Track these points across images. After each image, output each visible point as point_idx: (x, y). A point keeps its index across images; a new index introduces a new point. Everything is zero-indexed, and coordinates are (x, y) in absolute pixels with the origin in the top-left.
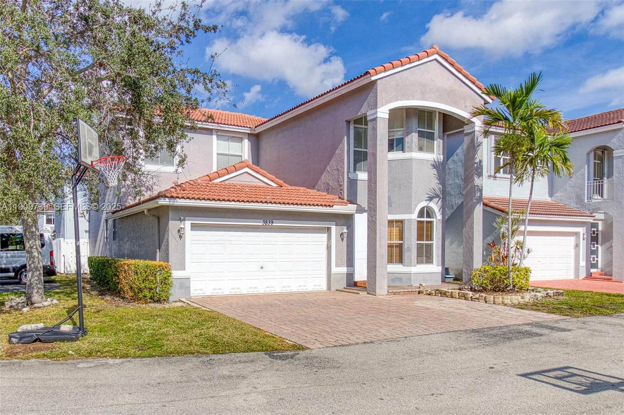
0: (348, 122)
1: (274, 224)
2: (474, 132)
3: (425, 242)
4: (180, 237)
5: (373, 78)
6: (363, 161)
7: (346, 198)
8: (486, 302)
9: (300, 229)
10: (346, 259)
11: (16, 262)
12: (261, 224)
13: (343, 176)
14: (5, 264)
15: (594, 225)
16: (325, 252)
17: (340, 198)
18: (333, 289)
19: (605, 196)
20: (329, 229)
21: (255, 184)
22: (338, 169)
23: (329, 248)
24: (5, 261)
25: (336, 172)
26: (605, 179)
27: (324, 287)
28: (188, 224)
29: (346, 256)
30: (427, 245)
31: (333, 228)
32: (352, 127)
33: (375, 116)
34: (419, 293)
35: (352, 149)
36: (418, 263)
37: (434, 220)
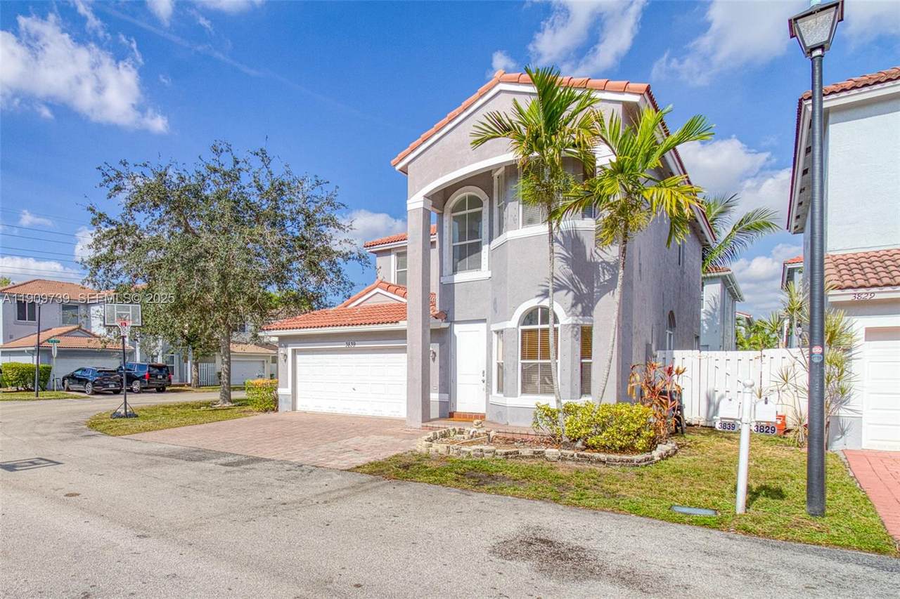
1: (356, 346)
3: (539, 361)
4: (285, 361)
6: (469, 256)
9: (389, 349)
10: (438, 383)
12: (344, 346)
21: (388, 303)
28: (289, 350)
29: (438, 379)
30: (543, 365)
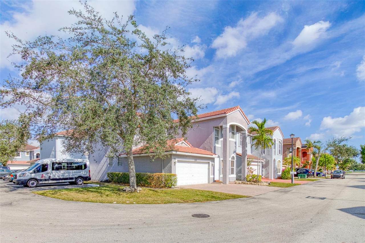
0: (214, 127)
1: (197, 161)
2: (245, 133)
3: (232, 167)
5: (227, 115)
7: (213, 152)
8: (258, 185)
11: (76, 175)
12: (194, 161)
13: (212, 145)
14: (72, 176)
15: (263, 163)
16: (207, 170)
17: (211, 152)
18: (210, 183)
19: (265, 154)
20: (209, 163)
21: (185, 146)
22: (210, 143)
23: (209, 169)
24: (71, 174)
25: (209, 144)
26: (266, 149)
27: (207, 182)
28: (176, 160)
29: (213, 172)
31: (210, 162)
32: (215, 129)
33: (226, 127)
34: (235, 183)
35: (215, 136)
36: (231, 174)
37: (234, 160)
